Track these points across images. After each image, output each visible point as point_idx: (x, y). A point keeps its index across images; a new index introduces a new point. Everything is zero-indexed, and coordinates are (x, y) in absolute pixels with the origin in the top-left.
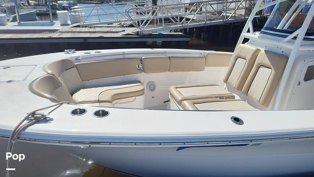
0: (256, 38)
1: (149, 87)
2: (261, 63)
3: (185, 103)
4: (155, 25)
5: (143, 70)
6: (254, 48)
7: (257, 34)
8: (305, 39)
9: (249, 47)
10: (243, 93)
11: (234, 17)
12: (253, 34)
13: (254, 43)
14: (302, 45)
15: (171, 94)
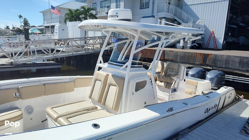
0: (105, 67)
1: (27, 111)
2: (110, 83)
3: (61, 119)
4: (29, 56)
5: (21, 97)
6: (105, 74)
7: (106, 64)
8: (132, 67)
9: (103, 73)
10: (102, 104)
11: (93, 50)
12: (104, 64)
13: (105, 70)
14: (130, 71)
15: (48, 114)
